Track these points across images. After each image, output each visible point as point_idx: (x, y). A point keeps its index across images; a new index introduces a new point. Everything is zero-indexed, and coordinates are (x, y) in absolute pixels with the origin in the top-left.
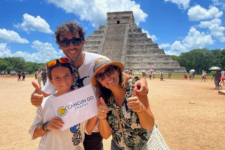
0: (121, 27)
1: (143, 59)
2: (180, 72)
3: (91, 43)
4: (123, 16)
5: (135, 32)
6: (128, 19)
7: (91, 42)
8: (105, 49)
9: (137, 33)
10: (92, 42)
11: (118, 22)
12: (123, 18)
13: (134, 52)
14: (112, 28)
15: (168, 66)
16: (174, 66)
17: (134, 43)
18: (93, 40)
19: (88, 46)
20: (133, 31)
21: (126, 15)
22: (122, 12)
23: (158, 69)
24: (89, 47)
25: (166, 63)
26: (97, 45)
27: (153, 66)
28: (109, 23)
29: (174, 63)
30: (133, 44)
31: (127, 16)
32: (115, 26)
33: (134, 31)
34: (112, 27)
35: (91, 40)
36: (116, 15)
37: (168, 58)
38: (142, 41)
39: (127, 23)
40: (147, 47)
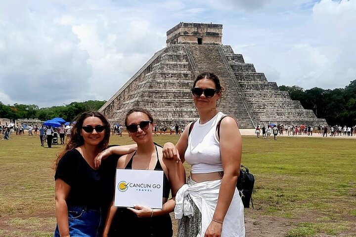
3: (172, 77)
4: (208, 31)
5: (234, 61)
9: (238, 63)
11: (200, 41)
12: (209, 34)
18: (175, 72)
20: (231, 59)
21: (212, 30)
22: (206, 24)
28: (185, 41)
31: (214, 32)
33: (233, 59)
35: (171, 72)
36: (196, 28)
38: (251, 78)
39: (214, 44)
40: (263, 87)
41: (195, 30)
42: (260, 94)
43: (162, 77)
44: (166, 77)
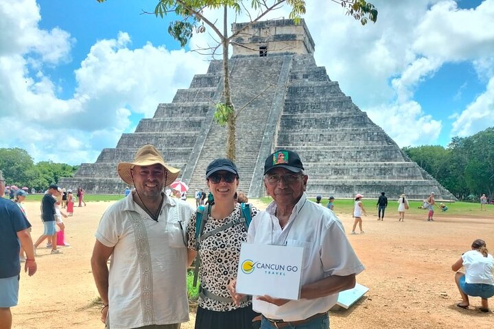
0: (269, 64)
1: (320, 157)
2: (420, 194)
3: (182, 112)
4: (277, 33)
5: (307, 80)
6: (290, 42)
7: (185, 108)
8: (219, 128)
9: (313, 83)
10: (185, 110)
11: (263, 51)
12: (278, 38)
13: (298, 135)
14: (245, 69)
15: (389, 178)
16: (405, 177)
17: (302, 111)
18: (189, 104)
19: (174, 119)
20: (301, 77)
21: (286, 31)
22: (274, 22)
23: (360, 187)
24: (177, 123)
25: (384, 169)
26: (198, 118)
27: (346, 177)
28: (238, 54)
29: (407, 168)
30: (299, 114)
31: (288, 33)
32: (253, 62)
33: (306, 76)
34: (244, 66)
35: (184, 104)
36: (256, 30)
37: (391, 154)
38: (323, 106)
39: (287, 54)
40: (335, 121)
41: (253, 32)
42: (321, 135)
43: (167, 113)
44: (172, 113)
